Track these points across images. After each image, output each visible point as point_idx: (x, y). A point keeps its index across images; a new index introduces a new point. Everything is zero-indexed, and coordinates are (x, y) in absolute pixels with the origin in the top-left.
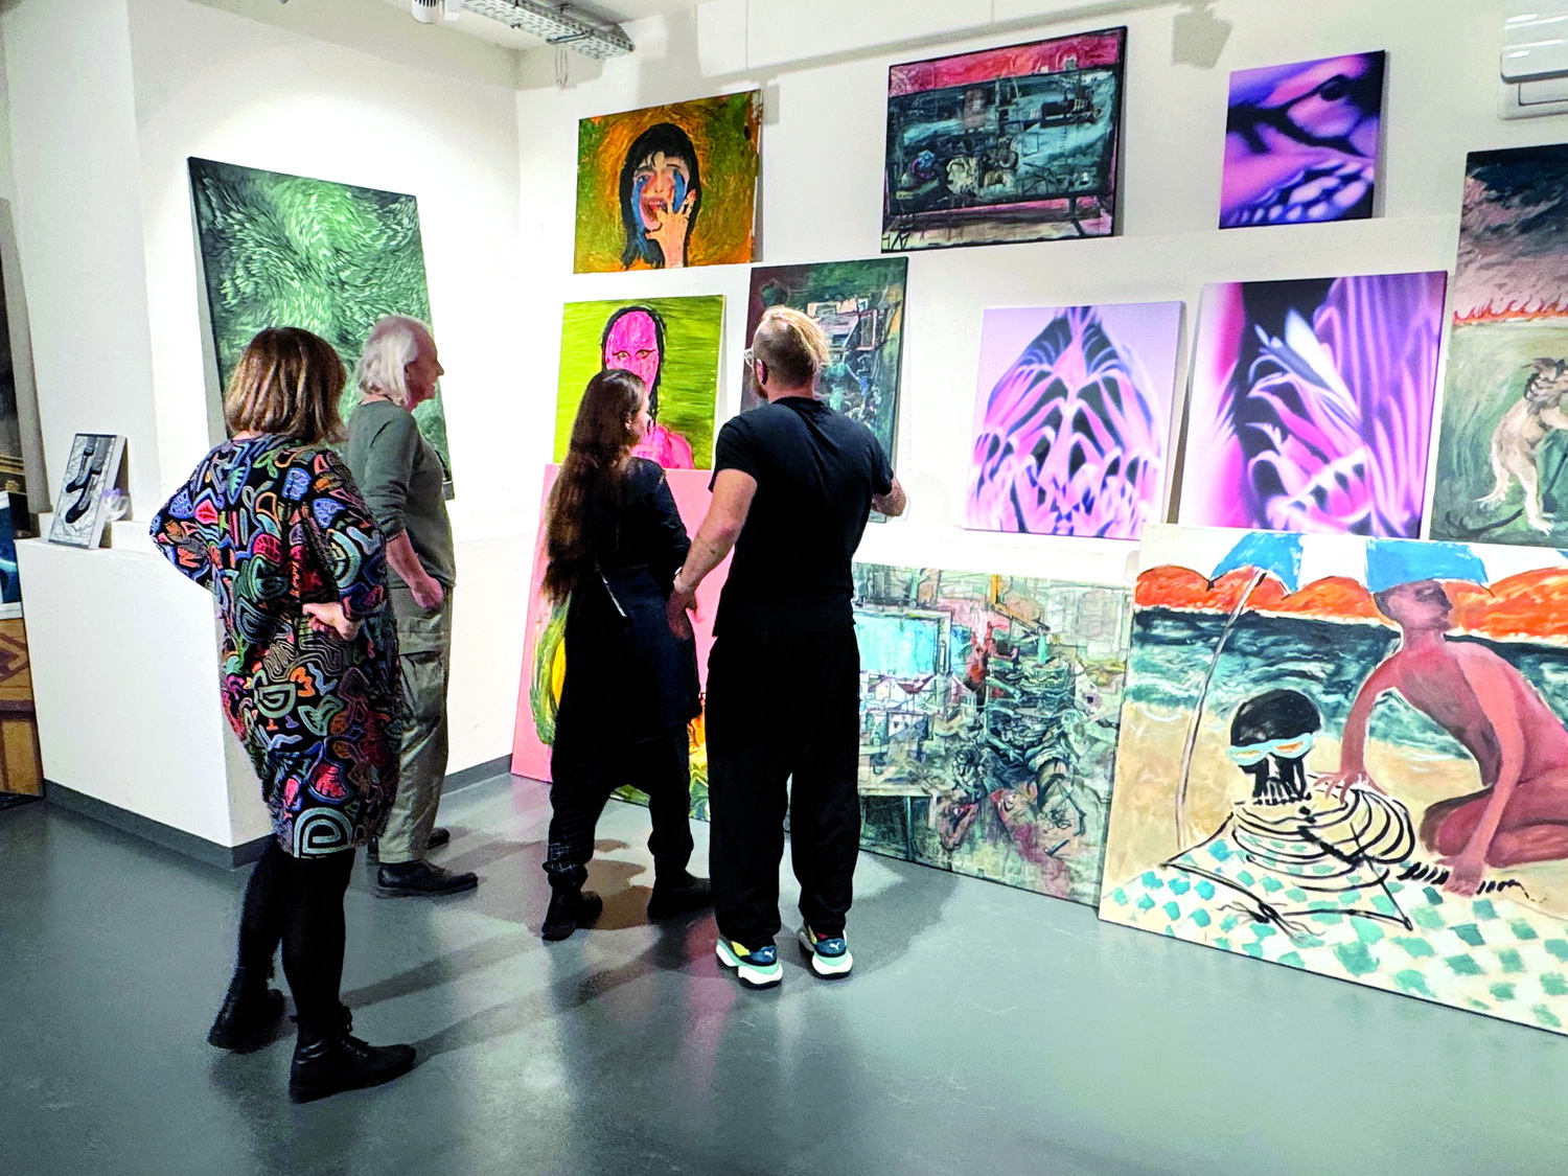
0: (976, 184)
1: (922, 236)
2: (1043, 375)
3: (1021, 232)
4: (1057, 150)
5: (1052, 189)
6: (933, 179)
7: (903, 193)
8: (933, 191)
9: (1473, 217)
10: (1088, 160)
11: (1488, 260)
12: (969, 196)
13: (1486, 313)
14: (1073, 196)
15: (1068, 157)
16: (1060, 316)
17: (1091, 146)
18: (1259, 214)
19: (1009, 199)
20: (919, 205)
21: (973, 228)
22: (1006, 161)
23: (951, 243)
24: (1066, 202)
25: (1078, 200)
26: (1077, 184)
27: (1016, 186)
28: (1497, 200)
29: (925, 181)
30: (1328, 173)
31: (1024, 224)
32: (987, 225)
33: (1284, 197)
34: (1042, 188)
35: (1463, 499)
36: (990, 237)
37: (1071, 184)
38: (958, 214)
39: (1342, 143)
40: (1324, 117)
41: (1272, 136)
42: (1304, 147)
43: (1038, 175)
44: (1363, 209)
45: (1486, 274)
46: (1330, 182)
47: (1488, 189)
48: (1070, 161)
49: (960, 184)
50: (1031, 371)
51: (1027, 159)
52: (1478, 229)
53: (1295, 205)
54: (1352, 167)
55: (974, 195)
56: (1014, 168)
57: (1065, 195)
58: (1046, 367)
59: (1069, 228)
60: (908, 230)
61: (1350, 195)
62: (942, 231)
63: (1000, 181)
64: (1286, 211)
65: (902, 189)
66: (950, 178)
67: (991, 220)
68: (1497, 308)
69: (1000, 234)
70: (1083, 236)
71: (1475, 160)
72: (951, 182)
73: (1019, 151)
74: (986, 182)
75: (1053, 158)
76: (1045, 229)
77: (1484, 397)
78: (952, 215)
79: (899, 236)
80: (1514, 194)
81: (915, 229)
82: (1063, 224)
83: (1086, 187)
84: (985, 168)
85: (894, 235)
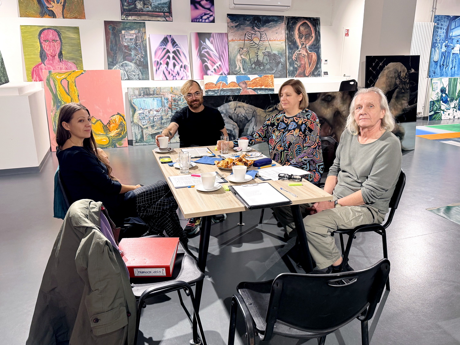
0: (143, 7)
1: (132, 17)
2: (164, 49)
3: (154, 19)
4: (160, 3)
5: (159, 11)
6: (133, 5)
7: (126, 7)
8: (133, 7)
9: (229, 24)
10: (166, 6)
11: (232, 31)
12: (141, 10)
13: (233, 40)
14: (164, 13)
15: (162, 4)
16: (166, 36)
17: (166, 3)
18: (198, 20)
19: (151, 12)
20: (130, 10)
21: (144, 17)
22: (149, 3)
23: (139, 20)
24: (163, 14)
25: (165, 14)
26: (164, 10)
27: (152, 9)
28: (232, 22)
29: (131, 5)
30: (208, 14)
31: (154, 17)
32: (147, 17)
33: (201, 18)
34: (157, 10)
35: (234, 69)
36: (147, 19)
37: (163, 10)
38: (140, 13)
39: (209, 9)
40: (206, 4)
41: (198, 6)
42: (204, 9)
43: (156, 7)
44: (213, 21)
45: (232, 34)
46: (208, 16)
47: (230, 20)
48: (162, 5)
49: (139, 7)
50: (162, 48)
51: (153, 4)
52: (230, 26)
53: (203, 19)
54: (211, 14)
55: (143, 10)
56: (151, 5)
57: (162, 12)
58: (165, 47)
59: (164, 19)
60: (128, 15)
61: (211, 19)
62: (136, 17)
63: (148, 7)
64: (202, 20)
65: (125, 6)
66: (137, 5)
67: (147, 15)
68: (234, 39)
69: (150, 19)
70: (167, 21)
71: (228, 15)
72: (137, 6)
73: (152, 2)
74: (145, 7)
75: (159, 4)
76: (159, 19)
77: (234, 53)
78: (138, 13)
79: (126, 16)
80: (234, 21)
81: (130, 15)
82: (162, 18)
83: (166, 11)
84: (144, 4)
85: (124, 17)
